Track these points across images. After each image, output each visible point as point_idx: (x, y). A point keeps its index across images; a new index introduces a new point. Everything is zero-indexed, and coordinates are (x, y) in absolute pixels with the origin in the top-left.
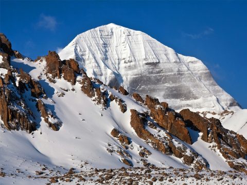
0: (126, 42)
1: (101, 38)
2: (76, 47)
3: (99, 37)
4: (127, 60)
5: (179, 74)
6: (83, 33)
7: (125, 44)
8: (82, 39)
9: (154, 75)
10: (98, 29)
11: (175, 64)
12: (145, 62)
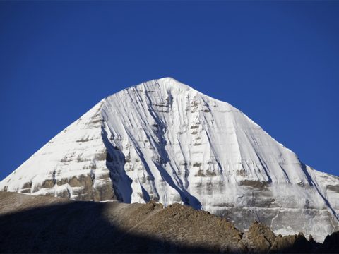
0: (200, 127)
1: (150, 110)
2: (103, 128)
3: (147, 107)
4: (205, 168)
5: (307, 212)
6: (114, 95)
7: (199, 130)
8: (113, 109)
9: (258, 209)
10: (141, 87)
11: (300, 188)
12: (240, 178)
